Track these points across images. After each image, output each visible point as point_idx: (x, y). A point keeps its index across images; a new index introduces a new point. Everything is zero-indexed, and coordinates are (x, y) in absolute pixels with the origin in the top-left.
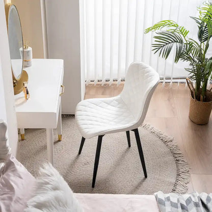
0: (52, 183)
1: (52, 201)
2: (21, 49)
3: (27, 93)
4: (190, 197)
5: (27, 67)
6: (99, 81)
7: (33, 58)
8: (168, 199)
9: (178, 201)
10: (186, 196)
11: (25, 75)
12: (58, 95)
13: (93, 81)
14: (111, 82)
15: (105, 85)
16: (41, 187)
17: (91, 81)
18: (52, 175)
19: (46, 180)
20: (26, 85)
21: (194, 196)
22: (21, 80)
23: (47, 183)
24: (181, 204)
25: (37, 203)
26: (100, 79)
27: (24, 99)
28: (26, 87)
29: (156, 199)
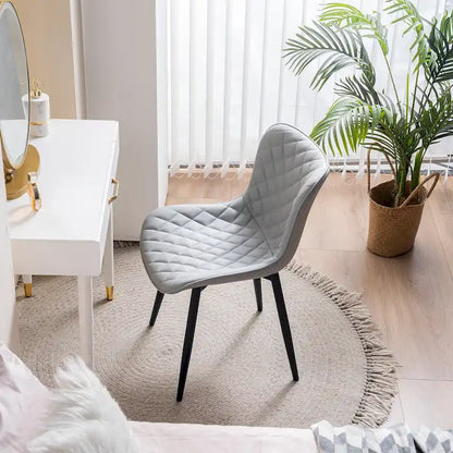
0: (81, 403)
1: (82, 444)
2: (25, 98)
3: (37, 197)
4: (391, 436)
5: (37, 137)
6: (198, 167)
7: (52, 117)
8: (342, 439)
9: (364, 443)
10: (382, 433)
11: (32, 156)
12: (105, 202)
13: (186, 167)
14: (225, 169)
15: (211, 175)
16: (58, 412)
17: (182, 167)
18: (84, 385)
19: (72, 397)
20: (33, 180)
21: (400, 434)
22: (24, 167)
23: (72, 404)
24: (370, 450)
25: (49, 447)
26: (200, 163)
27: (30, 209)
28: (34, 185)
29: (316, 439)
